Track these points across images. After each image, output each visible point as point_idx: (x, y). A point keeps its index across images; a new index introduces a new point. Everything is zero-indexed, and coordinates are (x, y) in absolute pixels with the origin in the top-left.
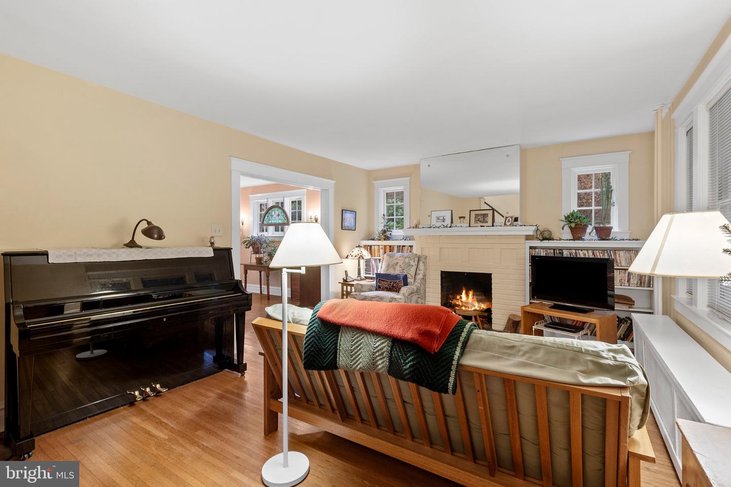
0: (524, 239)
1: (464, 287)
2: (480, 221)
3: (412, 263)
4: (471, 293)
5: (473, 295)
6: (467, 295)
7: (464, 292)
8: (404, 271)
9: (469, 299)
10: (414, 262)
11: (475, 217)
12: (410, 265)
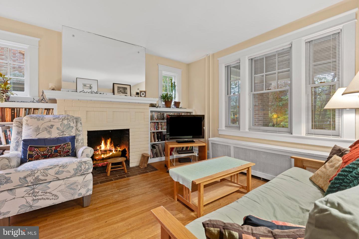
0: (149, 106)
1: (103, 138)
2: (122, 92)
3: (72, 124)
4: (109, 141)
5: (111, 143)
6: (106, 144)
7: (103, 142)
8: (65, 133)
9: (107, 147)
10: (74, 123)
11: (118, 89)
12: (70, 127)
